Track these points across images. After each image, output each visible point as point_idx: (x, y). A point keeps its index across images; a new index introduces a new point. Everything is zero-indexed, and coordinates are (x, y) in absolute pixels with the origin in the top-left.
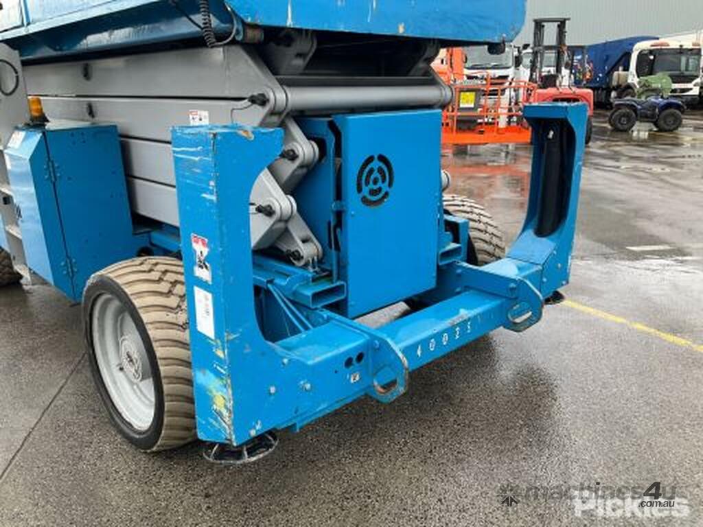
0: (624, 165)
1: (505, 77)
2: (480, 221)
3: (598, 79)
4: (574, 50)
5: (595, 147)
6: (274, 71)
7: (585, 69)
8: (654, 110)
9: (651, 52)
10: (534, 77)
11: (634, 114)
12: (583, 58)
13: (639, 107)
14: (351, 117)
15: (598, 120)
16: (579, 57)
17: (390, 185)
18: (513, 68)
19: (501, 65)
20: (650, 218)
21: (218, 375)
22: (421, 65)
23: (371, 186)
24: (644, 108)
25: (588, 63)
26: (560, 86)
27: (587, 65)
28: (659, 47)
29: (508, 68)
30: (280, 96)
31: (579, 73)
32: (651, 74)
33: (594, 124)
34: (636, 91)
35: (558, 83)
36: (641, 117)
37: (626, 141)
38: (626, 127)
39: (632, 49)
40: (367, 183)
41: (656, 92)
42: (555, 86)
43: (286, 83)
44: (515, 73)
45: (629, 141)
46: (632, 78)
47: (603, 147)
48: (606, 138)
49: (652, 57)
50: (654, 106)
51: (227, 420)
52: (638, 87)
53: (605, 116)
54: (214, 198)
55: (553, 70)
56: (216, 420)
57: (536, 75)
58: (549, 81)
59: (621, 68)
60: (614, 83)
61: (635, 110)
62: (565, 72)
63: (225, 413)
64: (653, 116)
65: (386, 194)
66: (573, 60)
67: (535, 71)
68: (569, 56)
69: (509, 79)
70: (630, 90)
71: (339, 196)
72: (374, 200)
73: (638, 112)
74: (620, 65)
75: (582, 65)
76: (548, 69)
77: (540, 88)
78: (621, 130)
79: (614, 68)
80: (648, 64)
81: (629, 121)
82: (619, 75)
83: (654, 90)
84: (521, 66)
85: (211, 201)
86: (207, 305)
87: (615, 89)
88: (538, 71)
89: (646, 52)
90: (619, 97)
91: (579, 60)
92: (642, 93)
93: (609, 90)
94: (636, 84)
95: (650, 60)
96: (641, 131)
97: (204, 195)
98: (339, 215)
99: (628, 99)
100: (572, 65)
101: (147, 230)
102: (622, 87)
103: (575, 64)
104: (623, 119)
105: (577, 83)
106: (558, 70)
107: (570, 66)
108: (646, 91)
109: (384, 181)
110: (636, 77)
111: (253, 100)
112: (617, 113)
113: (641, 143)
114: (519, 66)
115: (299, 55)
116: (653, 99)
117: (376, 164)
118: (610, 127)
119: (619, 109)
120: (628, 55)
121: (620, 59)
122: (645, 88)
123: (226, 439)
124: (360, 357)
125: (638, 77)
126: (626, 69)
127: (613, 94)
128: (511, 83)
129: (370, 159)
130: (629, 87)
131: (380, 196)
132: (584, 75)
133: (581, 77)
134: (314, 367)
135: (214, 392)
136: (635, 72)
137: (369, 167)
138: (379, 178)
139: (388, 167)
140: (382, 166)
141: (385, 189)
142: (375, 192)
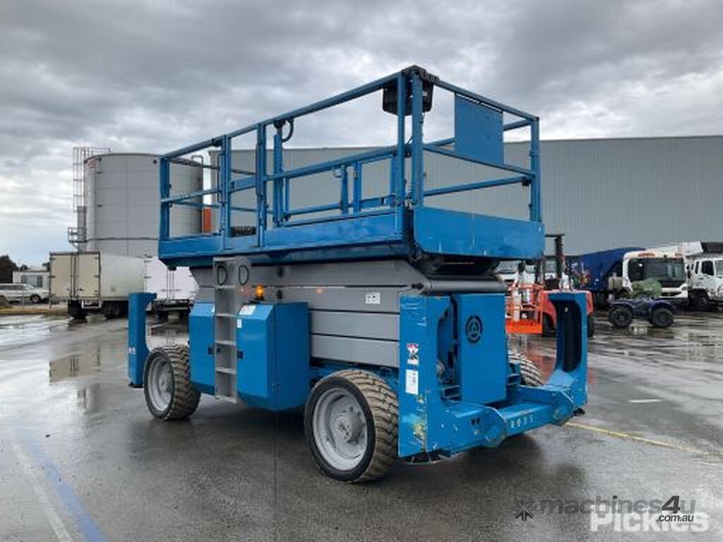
0: (626, 352)
1: (512, 281)
2: (526, 365)
3: (595, 284)
4: (571, 259)
5: (598, 338)
6: (423, 273)
7: (582, 275)
8: (647, 309)
9: (640, 261)
10: (539, 280)
11: (631, 314)
12: (579, 265)
13: (634, 307)
14: (464, 296)
15: (598, 318)
16: (576, 264)
17: (481, 332)
18: (517, 273)
19: (507, 270)
20: (647, 385)
21: (418, 414)
22: (489, 270)
23: (472, 332)
24: (639, 308)
25: (585, 270)
26: (562, 287)
27: (583, 272)
28: (646, 257)
29: (513, 273)
30: (428, 285)
31: (578, 278)
32: (642, 279)
33: (596, 322)
34: (630, 293)
35: (560, 286)
36: (637, 315)
37: (626, 335)
38: (624, 324)
39: (622, 258)
40: (470, 330)
41: (648, 294)
42: (558, 288)
43: (430, 279)
44: (520, 278)
45: (630, 335)
46: (627, 284)
47: (605, 339)
48: (609, 332)
49: (641, 265)
50: (646, 306)
51: (422, 438)
52: (632, 290)
53: (605, 316)
54: (424, 325)
55: (554, 275)
56: (415, 441)
57: (540, 279)
58: (552, 284)
59: (615, 274)
60: (610, 287)
61: (630, 308)
62: (565, 277)
63: (422, 434)
64: (647, 315)
65: (479, 338)
66: (570, 267)
67: (539, 276)
68: (566, 264)
69: (516, 282)
70: (625, 293)
71: (456, 336)
72: (474, 340)
73: (634, 312)
74: (613, 272)
75: (579, 271)
76: (550, 274)
77: (545, 289)
78: (620, 325)
79: (609, 274)
80: (638, 272)
81: (626, 319)
82: (613, 280)
83: (646, 293)
84: (525, 272)
85: (423, 327)
86: (414, 378)
87: (611, 292)
88: (542, 276)
89: (635, 261)
90: (616, 298)
91: (576, 267)
92: (636, 296)
93: (606, 293)
94: (631, 288)
95: (641, 268)
96: (639, 326)
97: (419, 324)
98: (456, 348)
99: (622, 301)
100: (570, 270)
101: (315, 367)
102: (618, 291)
103: (573, 270)
104: (621, 317)
105: (577, 286)
106: (559, 276)
107: (569, 272)
108: (639, 293)
109: (478, 330)
110: (629, 281)
111: (414, 286)
112: (615, 312)
113: (640, 337)
114: (522, 271)
115: (436, 265)
116: (645, 300)
117: (474, 320)
118: (611, 325)
119: (617, 308)
120: (620, 263)
121: (613, 266)
122: (639, 291)
123: (422, 449)
124: (478, 420)
125: (631, 281)
126: (620, 274)
127: (611, 297)
128: (517, 286)
129: (471, 318)
130: (624, 290)
131: (476, 338)
132: (582, 280)
133: (580, 282)
134: (459, 419)
135: (415, 425)
136: (627, 278)
137: (471, 321)
138: (476, 328)
139: (480, 322)
140: (478, 322)
141: (478, 335)
142: (474, 336)
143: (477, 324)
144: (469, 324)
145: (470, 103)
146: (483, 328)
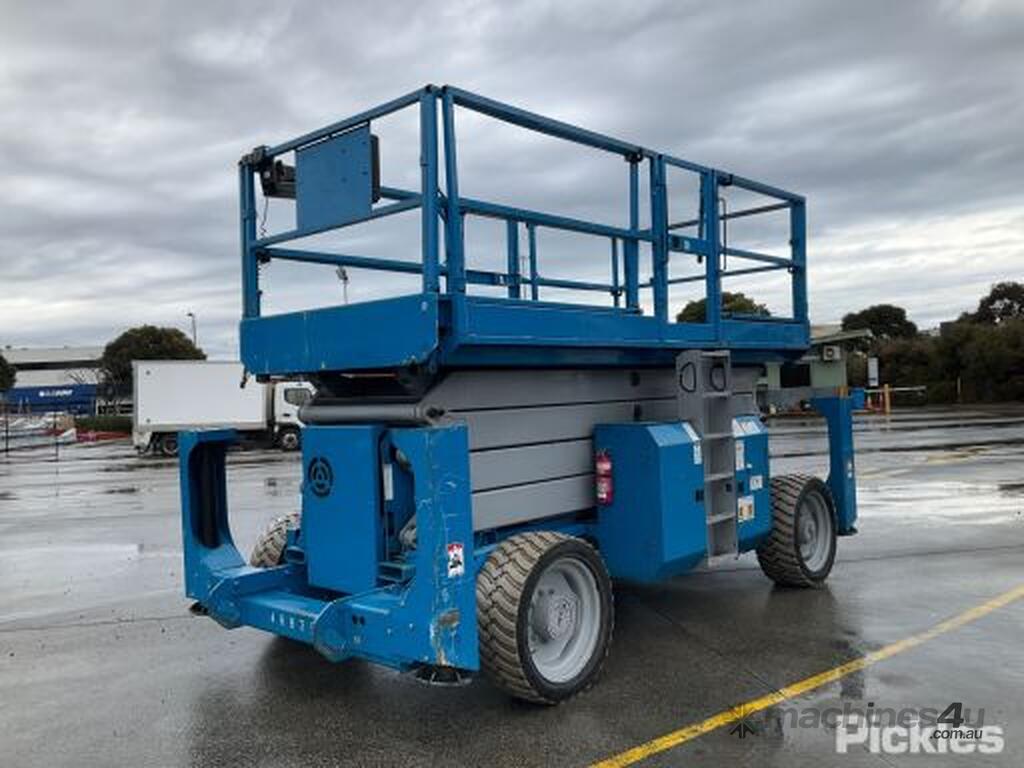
23: (317, 482)
40: (315, 478)
72: (322, 493)
109: (326, 478)
129: (315, 460)
131: (325, 490)
137: (315, 465)
138: (323, 476)
139: (327, 465)
140: (324, 465)
141: (327, 487)
142: (321, 486)
143: (323, 469)
144: (313, 469)
145: (320, 146)
146: (335, 474)
